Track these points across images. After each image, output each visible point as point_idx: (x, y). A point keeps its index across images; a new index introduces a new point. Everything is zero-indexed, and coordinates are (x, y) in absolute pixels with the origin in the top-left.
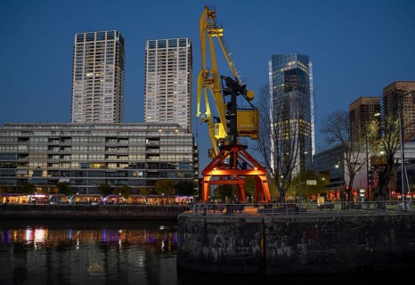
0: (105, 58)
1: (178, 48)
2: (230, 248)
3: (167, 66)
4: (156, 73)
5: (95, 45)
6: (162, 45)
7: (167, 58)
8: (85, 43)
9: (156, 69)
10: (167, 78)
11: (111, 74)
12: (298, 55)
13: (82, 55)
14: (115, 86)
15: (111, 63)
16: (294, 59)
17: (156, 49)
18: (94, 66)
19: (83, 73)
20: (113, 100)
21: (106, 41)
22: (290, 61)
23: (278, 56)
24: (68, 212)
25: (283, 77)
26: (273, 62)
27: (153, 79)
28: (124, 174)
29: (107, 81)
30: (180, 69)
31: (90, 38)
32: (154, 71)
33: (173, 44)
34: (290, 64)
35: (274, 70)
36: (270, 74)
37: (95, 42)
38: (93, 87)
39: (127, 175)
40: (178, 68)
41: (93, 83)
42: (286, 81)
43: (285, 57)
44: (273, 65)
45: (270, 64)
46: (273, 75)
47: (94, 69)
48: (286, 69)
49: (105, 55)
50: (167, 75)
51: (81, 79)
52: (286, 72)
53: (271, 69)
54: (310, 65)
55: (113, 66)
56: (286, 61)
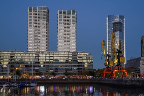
0: (42, 18)
1: (71, 14)
2: (130, 83)
3: (67, 22)
4: (62, 24)
5: (37, 12)
6: (64, 13)
7: (67, 18)
8: (33, 11)
9: (62, 23)
10: (67, 27)
11: (45, 25)
12: (119, 16)
13: (31, 16)
14: (47, 30)
15: (45, 20)
16: (118, 18)
17: (62, 14)
18: (37, 21)
19: (32, 24)
20: (46, 36)
21: (42, 11)
22: (116, 18)
23: (110, 16)
24: (58, 81)
25: (113, 25)
26: (108, 18)
27: (61, 27)
28: (70, 69)
29: (43, 28)
30: (72, 23)
31: (35, 9)
32: (61, 24)
33: (69, 12)
34: (116, 20)
35: (109, 22)
36: (107, 23)
37: (37, 11)
38: (37, 30)
39: (71, 69)
40: (71, 23)
41: (37, 29)
42: (114, 27)
43: (114, 17)
44: (108, 20)
45: (107, 19)
46: (108, 24)
47: (37, 23)
48: (114, 22)
49: (42, 17)
50: (67, 25)
51: (31, 27)
52: (114, 23)
53: (107, 21)
54: (124, 19)
55: (45, 22)
56: (114, 18)
